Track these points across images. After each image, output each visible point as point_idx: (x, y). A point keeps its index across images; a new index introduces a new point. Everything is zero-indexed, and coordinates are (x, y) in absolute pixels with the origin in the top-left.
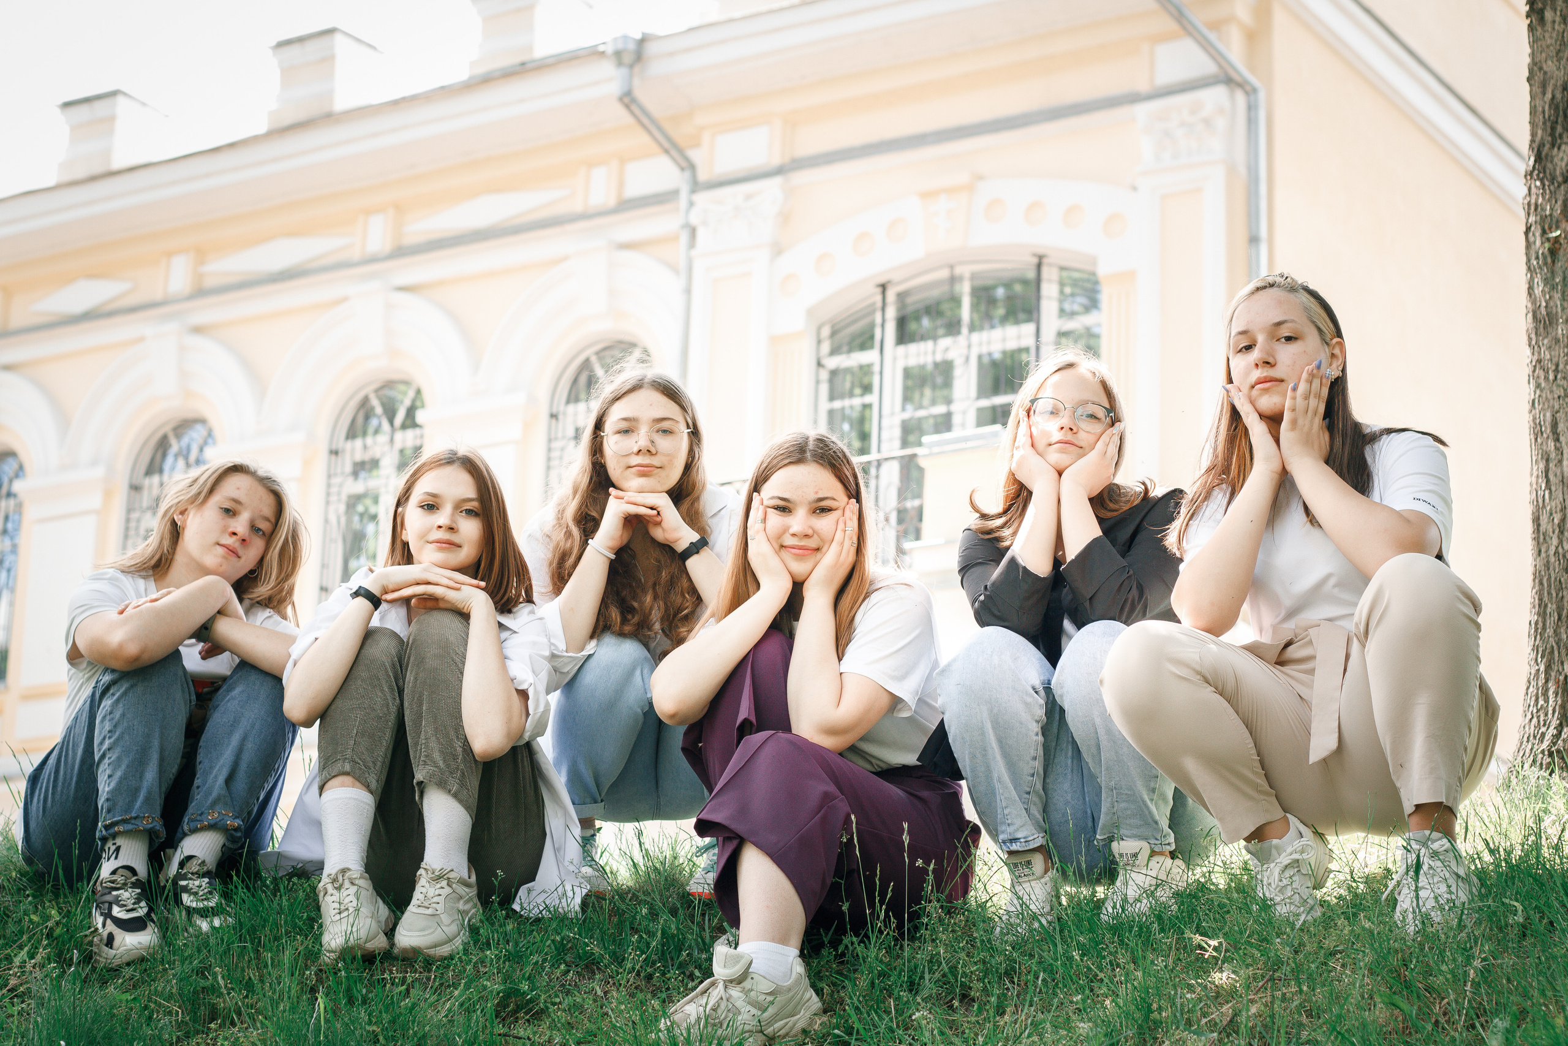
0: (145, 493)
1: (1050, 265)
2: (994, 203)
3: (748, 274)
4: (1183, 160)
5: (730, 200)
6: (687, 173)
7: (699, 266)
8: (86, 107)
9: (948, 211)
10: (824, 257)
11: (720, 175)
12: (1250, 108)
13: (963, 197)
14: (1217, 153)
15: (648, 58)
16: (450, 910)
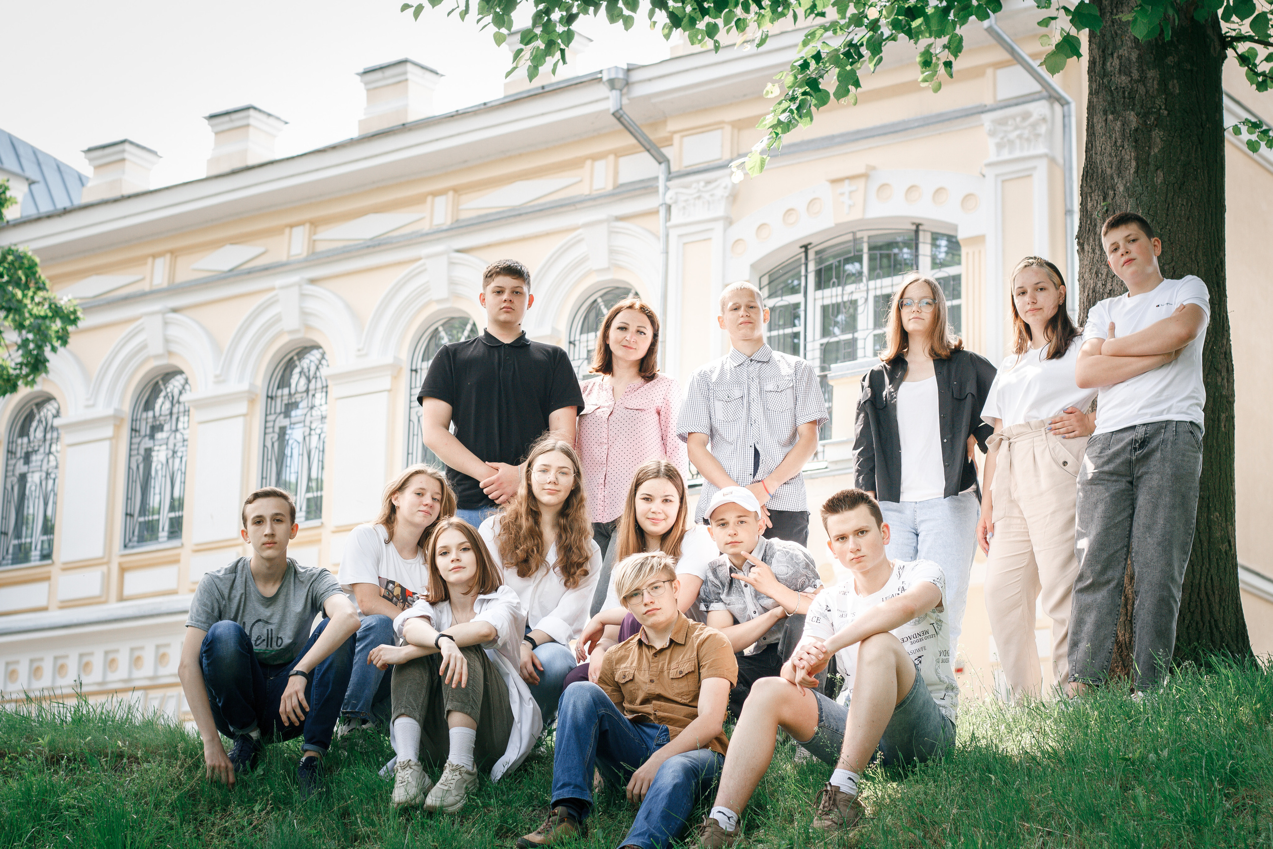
0: (279, 401)
1: (924, 231)
2: (884, 186)
3: (710, 239)
4: (1017, 154)
5: (694, 185)
6: (663, 166)
7: (673, 233)
8: (226, 118)
9: (851, 192)
10: (762, 226)
11: (686, 167)
12: (1064, 117)
13: (861, 183)
14: (1041, 149)
15: (633, 83)
16: (458, 788)
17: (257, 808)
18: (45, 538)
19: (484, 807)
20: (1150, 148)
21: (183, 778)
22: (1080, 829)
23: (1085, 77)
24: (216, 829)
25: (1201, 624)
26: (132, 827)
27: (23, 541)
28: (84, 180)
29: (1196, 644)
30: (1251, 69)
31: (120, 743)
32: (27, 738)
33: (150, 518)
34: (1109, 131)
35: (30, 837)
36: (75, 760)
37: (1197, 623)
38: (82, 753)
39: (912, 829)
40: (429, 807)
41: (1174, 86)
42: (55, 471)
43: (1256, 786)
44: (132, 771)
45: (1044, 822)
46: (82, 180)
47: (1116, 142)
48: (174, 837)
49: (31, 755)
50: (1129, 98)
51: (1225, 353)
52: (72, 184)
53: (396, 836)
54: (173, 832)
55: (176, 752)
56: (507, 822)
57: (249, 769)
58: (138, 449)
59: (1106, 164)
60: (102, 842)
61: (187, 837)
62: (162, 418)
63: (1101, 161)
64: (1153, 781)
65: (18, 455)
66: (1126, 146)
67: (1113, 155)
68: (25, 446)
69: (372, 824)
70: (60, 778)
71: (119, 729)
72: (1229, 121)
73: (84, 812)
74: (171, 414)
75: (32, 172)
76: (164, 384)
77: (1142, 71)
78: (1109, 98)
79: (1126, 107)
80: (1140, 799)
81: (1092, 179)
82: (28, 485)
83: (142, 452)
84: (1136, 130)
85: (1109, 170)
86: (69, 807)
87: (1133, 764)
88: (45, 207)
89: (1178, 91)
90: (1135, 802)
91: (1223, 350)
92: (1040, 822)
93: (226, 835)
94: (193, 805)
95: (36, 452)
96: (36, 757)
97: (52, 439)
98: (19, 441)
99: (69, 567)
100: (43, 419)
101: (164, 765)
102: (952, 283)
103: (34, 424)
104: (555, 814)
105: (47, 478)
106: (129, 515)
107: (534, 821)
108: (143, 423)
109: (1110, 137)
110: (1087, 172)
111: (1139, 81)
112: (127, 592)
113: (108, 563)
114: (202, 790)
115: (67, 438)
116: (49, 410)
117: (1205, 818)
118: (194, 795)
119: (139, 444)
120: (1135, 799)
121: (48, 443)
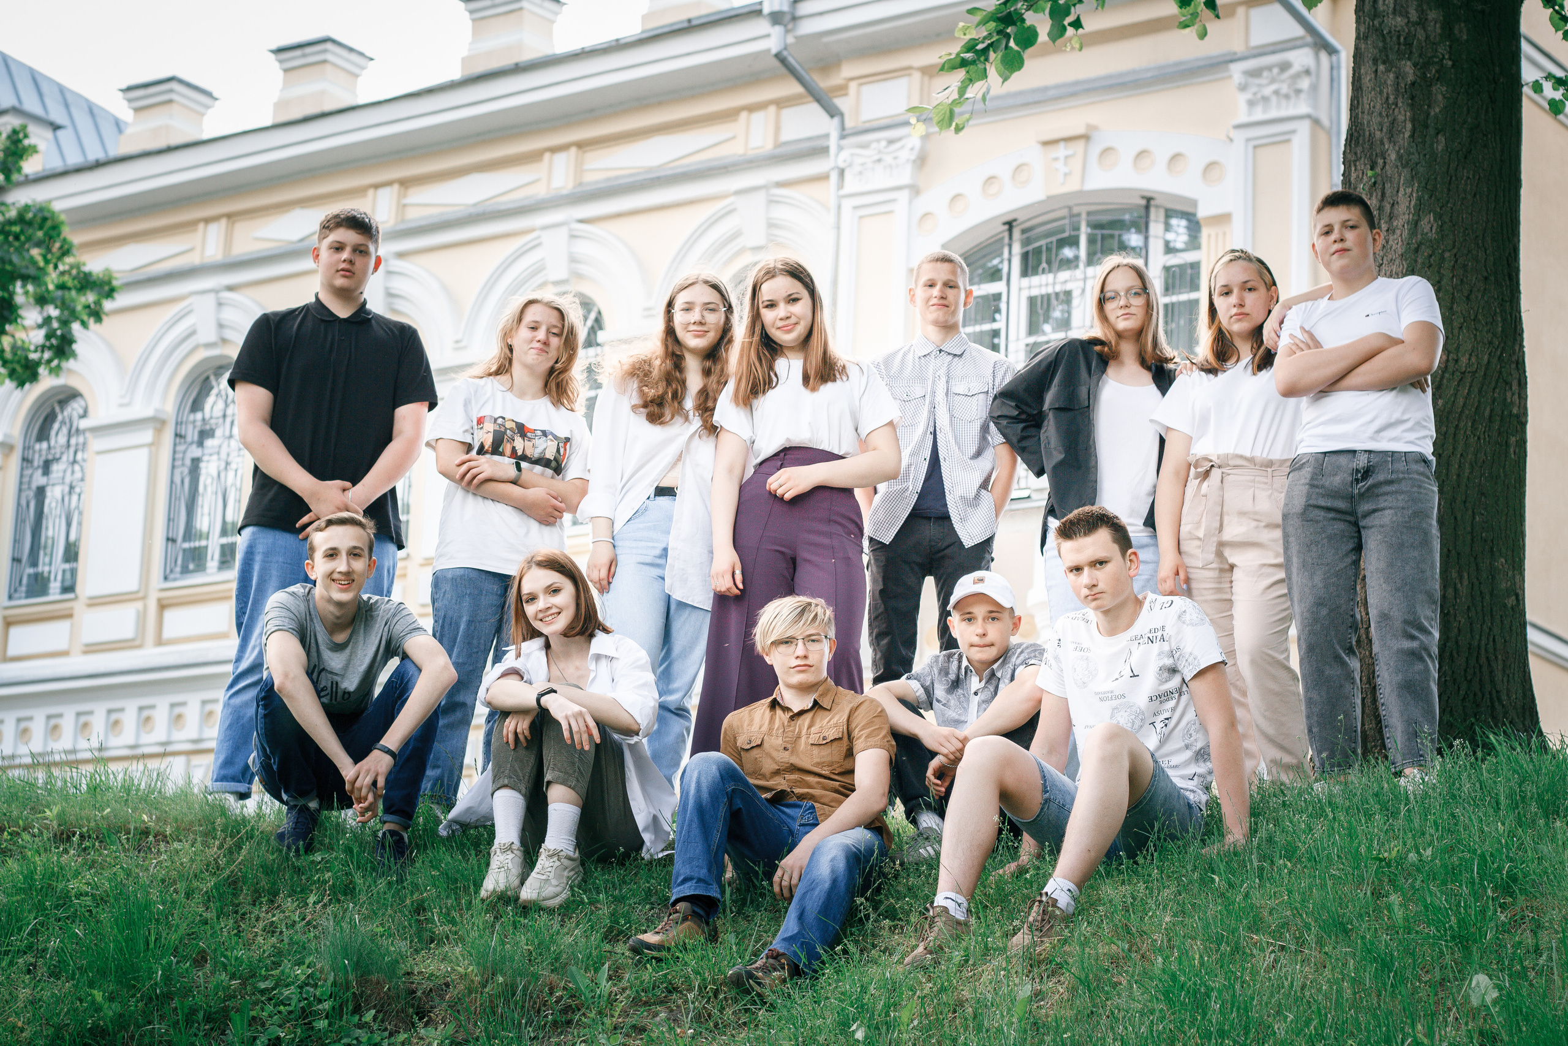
1: (1157, 207)
2: (1107, 150)
3: (891, 212)
4: (1273, 114)
5: (874, 145)
6: (836, 120)
7: (847, 204)
8: (298, 53)
9: (1067, 157)
10: (957, 197)
11: (865, 122)
12: (1332, 68)
13: (1080, 145)
14: (1303, 108)
15: (801, 18)
16: (558, 877)
17: (312, 899)
18: (67, 566)
19: (591, 903)
20: (1429, 106)
21: (222, 862)
22: (1320, 943)
23: (1353, 17)
24: (261, 924)
25: (1479, 695)
26: (157, 920)
27: (40, 569)
28: (122, 126)
29: (1473, 720)
30: (1557, 12)
31: (145, 817)
32: (32, 809)
33: (197, 544)
34: (1379, 84)
35: (32, 930)
36: (89, 837)
37: (1475, 695)
38: (98, 829)
39: (1115, 940)
40: (525, 901)
41: (1461, 31)
42: (81, 484)
43: (1538, 895)
44: (159, 852)
45: (1278, 934)
46: (119, 126)
47: (1387, 98)
48: (209, 934)
49: (36, 830)
50: (1405, 45)
51: (1517, 363)
52: (108, 130)
53: (481, 937)
54: (208, 927)
55: (214, 829)
56: (618, 923)
57: (302, 851)
58: (183, 459)
59: (1374, 126)
60: (120, 938)
61: (225, 934)
62: (213, 421)
63: (1369, 122)
64: (1412, 886)
65: (36, 464)
66: (1400, 104)
67: (1384, 114)
68: (44, 453)
69: (453, 922)
70: (71, 858)
71: (145, 801)
72: (1528, 74)
73: (101, 901)
74: (224, 416)
75: (57, 115)
76: (217, 380)
77: (1421, 12)
78: (1381, 44)
79: (1401, 55)
80: (1396, 908)
81: (1357, 144)
82: (47, 502)
83: (188, 462)
84: (1413, 84)
85: (1378, 134)
86: (79, 895)
87: (1389, 865)
88: (74, 159)
89: (1465, 37)
90: (1389, 912)
91: (1514, 358)
92: (1272, 934)
93: (273, 932)
94: (234, 895)
95: (57, 460)
96: (41, 833)
97: (77, 445)
98: (37, 446)
99: (96, 602)
100: (67, 421)
101: (198, 845)
102: (1189, 271)
103: (56, 426)
104: (676, 912)
105: (70, 493)
106: (170, 540)
107: (652, 922)
108: (190, 427)
109: (1381, 92)
110: (1352, 135)
111: (1418, 24)
112: (167, 634)
113: (144, 598)
114: (244, 877)
115: (96, 444)
116: (75, 407)
117: (1474, 934)
118: (235, 883)
119: (185, 452)
120: (1389, 908)
121: (72, 450)
